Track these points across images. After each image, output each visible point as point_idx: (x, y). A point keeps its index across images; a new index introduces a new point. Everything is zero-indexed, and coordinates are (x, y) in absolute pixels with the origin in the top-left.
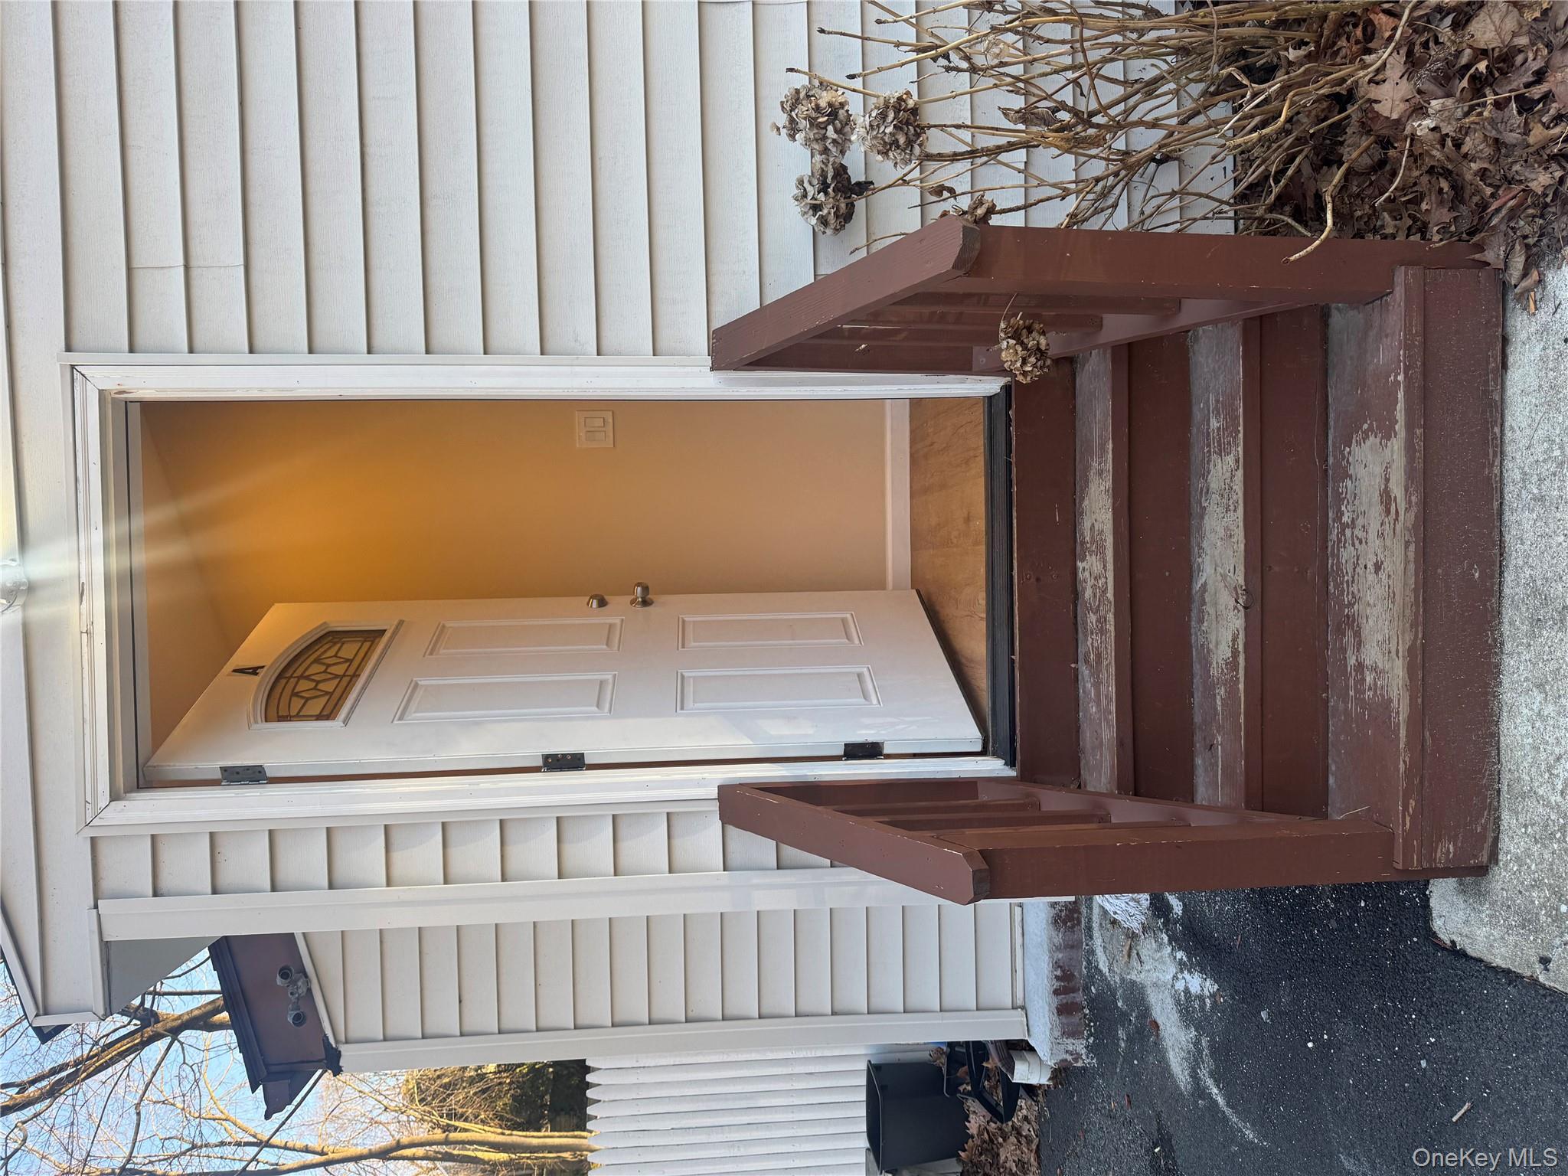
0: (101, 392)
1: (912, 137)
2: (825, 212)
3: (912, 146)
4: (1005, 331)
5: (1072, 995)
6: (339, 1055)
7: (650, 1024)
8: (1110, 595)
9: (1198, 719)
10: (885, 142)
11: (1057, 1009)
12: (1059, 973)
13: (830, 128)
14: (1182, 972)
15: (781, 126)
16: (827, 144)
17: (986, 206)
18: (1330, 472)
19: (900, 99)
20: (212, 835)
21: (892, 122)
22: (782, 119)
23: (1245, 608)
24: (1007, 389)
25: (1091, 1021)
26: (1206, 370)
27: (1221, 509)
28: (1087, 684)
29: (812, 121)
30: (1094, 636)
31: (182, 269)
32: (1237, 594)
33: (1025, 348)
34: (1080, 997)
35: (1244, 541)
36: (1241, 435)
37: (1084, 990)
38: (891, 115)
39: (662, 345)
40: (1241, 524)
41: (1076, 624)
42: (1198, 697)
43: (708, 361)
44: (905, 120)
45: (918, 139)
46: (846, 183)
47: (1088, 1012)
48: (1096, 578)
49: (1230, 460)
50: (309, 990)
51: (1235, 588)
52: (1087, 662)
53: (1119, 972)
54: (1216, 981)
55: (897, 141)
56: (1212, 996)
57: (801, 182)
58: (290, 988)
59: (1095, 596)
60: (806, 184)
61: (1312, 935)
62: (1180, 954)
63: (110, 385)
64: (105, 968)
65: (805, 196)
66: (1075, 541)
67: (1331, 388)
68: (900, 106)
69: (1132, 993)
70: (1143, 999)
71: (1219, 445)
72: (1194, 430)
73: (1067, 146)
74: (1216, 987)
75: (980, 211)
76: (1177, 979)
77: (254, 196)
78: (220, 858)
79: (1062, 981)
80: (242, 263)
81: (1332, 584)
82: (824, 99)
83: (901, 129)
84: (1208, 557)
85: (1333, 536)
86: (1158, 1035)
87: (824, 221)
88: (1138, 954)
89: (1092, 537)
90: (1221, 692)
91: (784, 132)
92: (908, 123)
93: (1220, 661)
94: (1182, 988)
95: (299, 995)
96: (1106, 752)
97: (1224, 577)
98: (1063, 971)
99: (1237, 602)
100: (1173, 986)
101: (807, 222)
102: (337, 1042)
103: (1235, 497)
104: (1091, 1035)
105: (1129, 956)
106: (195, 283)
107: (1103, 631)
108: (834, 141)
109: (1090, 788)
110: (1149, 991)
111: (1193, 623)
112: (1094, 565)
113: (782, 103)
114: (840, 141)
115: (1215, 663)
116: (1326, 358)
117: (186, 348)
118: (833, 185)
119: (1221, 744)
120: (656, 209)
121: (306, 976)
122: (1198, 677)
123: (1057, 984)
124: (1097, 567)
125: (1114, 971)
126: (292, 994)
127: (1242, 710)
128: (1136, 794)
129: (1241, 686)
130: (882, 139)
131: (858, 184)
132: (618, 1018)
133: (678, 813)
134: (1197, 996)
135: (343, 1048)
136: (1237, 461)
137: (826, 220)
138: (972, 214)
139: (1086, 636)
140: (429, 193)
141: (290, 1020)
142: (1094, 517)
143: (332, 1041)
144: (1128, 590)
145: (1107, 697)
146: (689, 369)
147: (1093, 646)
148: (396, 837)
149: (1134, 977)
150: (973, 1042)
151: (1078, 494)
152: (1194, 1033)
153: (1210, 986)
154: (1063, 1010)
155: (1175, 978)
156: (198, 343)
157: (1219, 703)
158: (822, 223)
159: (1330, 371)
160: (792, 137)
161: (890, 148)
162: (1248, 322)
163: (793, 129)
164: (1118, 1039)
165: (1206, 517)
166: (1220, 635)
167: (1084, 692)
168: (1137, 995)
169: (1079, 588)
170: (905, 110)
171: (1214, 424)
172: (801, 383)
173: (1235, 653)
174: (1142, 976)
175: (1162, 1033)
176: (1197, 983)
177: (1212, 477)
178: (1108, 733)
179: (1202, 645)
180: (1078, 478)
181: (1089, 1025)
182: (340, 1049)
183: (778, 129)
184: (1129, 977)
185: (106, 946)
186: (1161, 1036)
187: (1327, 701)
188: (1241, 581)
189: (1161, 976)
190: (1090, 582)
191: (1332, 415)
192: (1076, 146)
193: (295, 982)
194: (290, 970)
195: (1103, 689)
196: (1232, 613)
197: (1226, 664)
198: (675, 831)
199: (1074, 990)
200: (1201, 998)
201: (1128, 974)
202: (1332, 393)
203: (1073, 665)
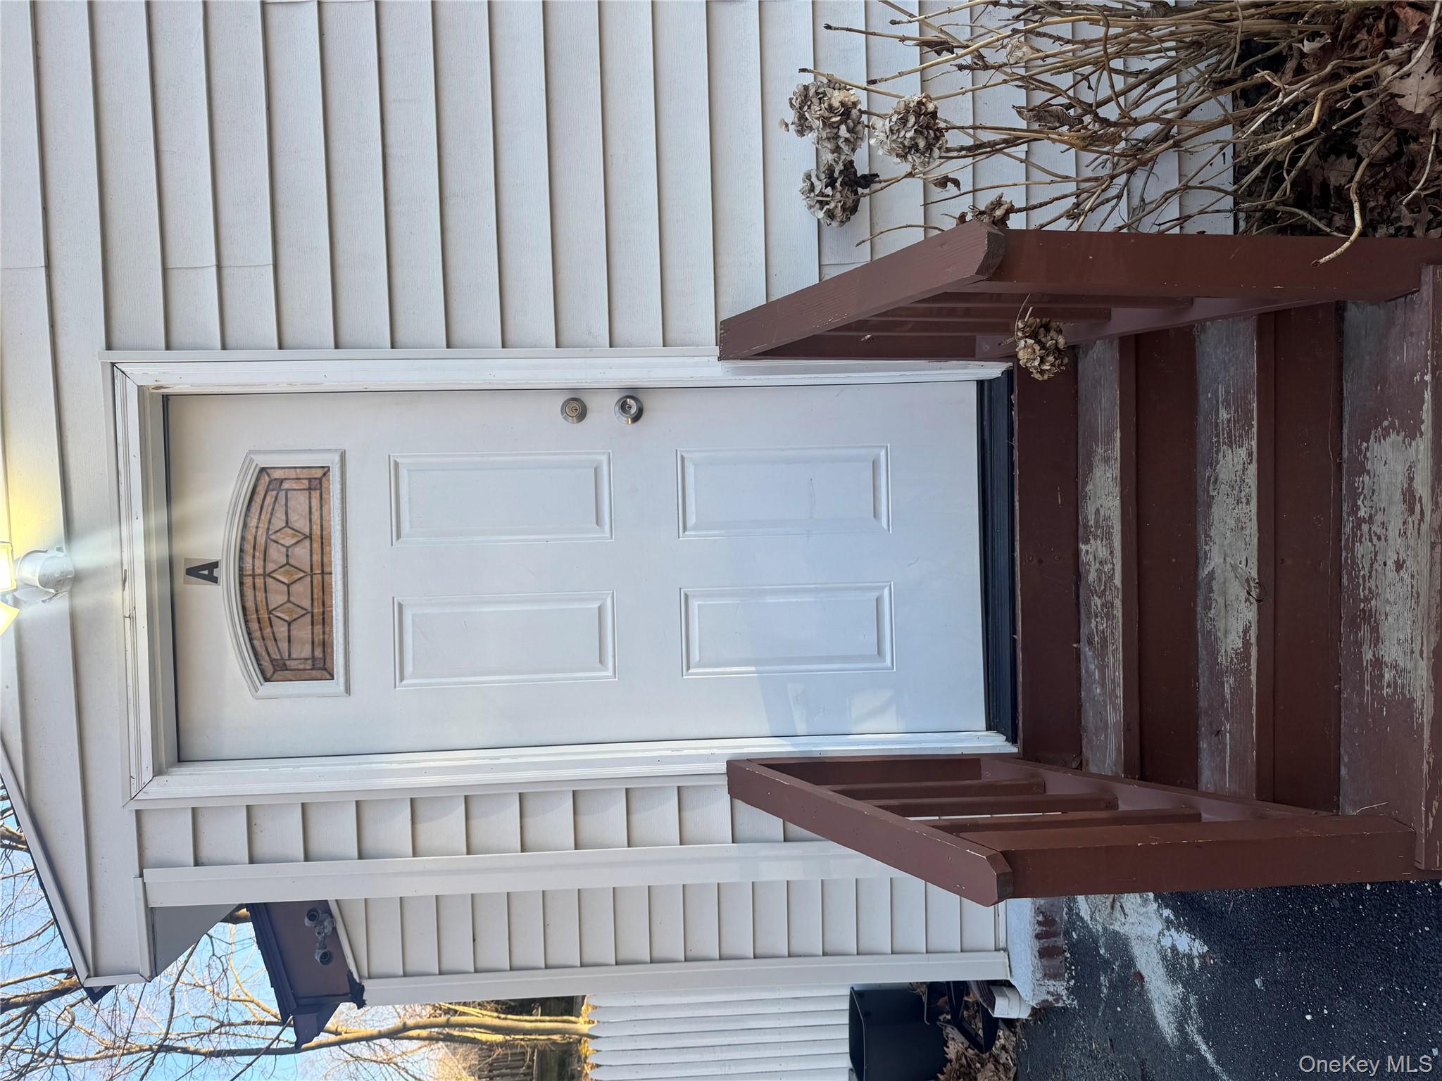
0: (140, 388)
1: (931, 141)
2: (832, 205)
3: (932, 150)
4: (1023, 330)
5: (1054, 939)
6: (362, 989)
7: (651, 962)
8: (1118, 581)
9: (1203, 703)
10: (904, 146)
11: (1039, 952)
12: (1041, 918)
13: (843, 127)
14: (1169, 930)
15: (789, 122)
16: (840, 143)
17: (1005, 207)
18: (1345, 466)
19: (920, 103)
20: (248, 808)
21: (914, 126)
22: (791, 116)
23: (1258, 601)
24: (1009, 374)
25: (1071, 964)
26: (1214, 361)
27: (1230, 500)
28: (1090, 663)
29: (826, 122)
30: (1099, 620)
31: (214, 269)
32: (1249, 586)
33: (1043, 347)
34: (1060, 941)
35: (1257, 535)
36: (1255, 429)
37: (1064, 934)
38: (912, 120)
39: (672, 335)
40: (1254, 518)
41: (1078, 604)
42: (1203, 682)
43: (716, 351)
44: (925, 125)
45: (938, 142)
46: (852, 177)
47: (1069, 955)
48: (1101, 563)
49: (1242, 452)
50: (335, 929)
51: (1247, 580)
52: (1090, 642)
53: (1101, 921)
54: (1205, 943)
55: (917, 145)
56: (1201, 956)
57: (808, 177)
58: (317, 928)
59: (1100, 580)
60: (814, 179)
61: (1312, 912)
62: (1167, 913)
63: (149, 382)
64: (151, 932)
65: (812, 189)
66: (1077, 523)
67: (1347, 382)
68: (920, 110)
69: (1114, 943)
70: (1126, 949)
71: (1230, 437)
72: (1201, 420)
73: (1082, 144)
74: (1206, 948)
75: (999, 213)
76: (1164, 935)
77: (281, 198)
78: (256, 829)
79: (1043, 926)
80: (271, 262)
81: (1345, 576)
82: (836, 98)
83: (921, 133)
84: (1216, 547)
85: (1348, 529)
86: (1142, 986)
87: (831, 215)
88: (1121, 907)
89: (1097, 522)
90: (1230, 681)
91: (792, 128)
92: (928, 127)
93: (1230, 651)
94: (1169, 945)
95: (325, 934)
96: (1112, 737)
97: (1234, 568)
98: (1045, 916)
99: (1249, 593)
100: (1159, 941)
101: (814, 215)
102: (360, 977)
103: (1247, 490)
104: (1072, 977)
105: (1113, 907)
106: (227, 282)
107: (1109, 616)
108: (847, 140)
109: (1093, 769)
110: (1133, 943)
111: (1199, 609)
112: (1100, 549)
113: (791, 99)
114: (852, 140)
115: (1223, 651)
116: (1341, 352)
117: (219, 344)
118: (840, 180)
119: (1230, 732)
120: (665, 204)
121: (331, 916)
122: (1204, 662)
123: (1039, 929)
124: (1103, 553)
125: (1096, 920)
126: (318, 933)
127: (1254, 702)
128: (1142, 778)
129: (1253, 678)
130: (902, 143)
131: (864, 176)
132: (621, 957)
133: (688, 787)
134: (1184, 955)
135: (366, 983)
136: (1250, 454)
137: (833, 214)
138: (990, 215)
139: (1089, 619)
140: (448, 191)
141: (317, 958)
142: (1099, 503)
143: (356, 976)
144: (1136, 577)
145: (1113, 681)
146: (696, 359)
147: (1097, 629)
148: (420, 809)
149: (1117, 928)
150: (953, 982)
151: (1080, 477)
152: (1181, 989)
153: (1199, 947)
154: (1044, 953)
155: (1161, 933)
156: (230, 340)
157: (1227, 691)
158: (829, 216)
159: (1345, 365)
160: (801, 133)
161: (909, 152)
162: (1262, 318)
163: (803, 127)
164: (1101, 985)
165: (1215, 507)
166: (1230, 624)
167: (1087, 671)
168: (1120, 945)
169: (1082, 570)
170: (926, 114)
171: (1224, 415)
172: (806, 371)
173: (1247, 644)
174: (1126, 927)
175: (1147, 985)
176: (1184, 942)
177: (1222, 466)
178: (1115, 717)
179: (1209, 632)
180: (1080, 462)
181: (1070, 968)
182: (363, 984)
183: (787, 125)
184: (1112, 927)
185: (151, 912)
186: (1146, 988)
187: (1340, 692)
188: (1254, 574)
189: (1146, 931)
190: (1094, 566)
191: (1347, 409)
192: (1091, 144)
193: (321, 923)
194: (317, 912)
195: (1110, 673)
196: (1243, 605)
197: (1237, 654)
198: (685, 804)
199: (1055, 935)
200: (1190, 957)
201: (1111, 924)
202: (1347, 387)
203: (1075, 645)
